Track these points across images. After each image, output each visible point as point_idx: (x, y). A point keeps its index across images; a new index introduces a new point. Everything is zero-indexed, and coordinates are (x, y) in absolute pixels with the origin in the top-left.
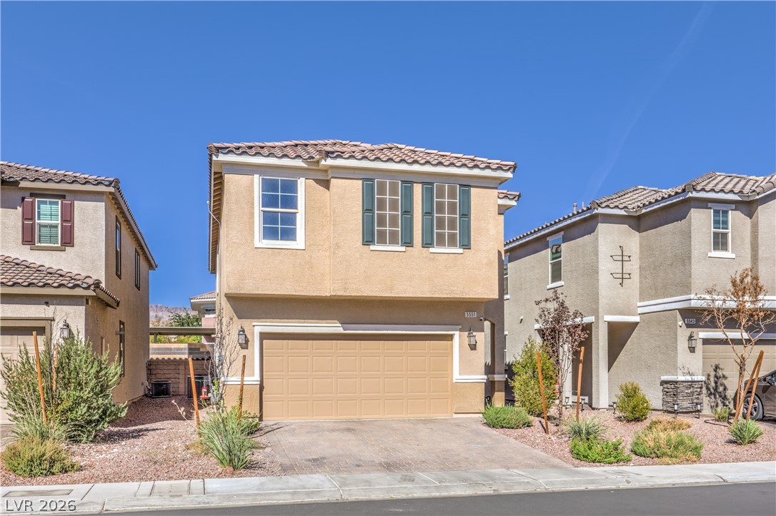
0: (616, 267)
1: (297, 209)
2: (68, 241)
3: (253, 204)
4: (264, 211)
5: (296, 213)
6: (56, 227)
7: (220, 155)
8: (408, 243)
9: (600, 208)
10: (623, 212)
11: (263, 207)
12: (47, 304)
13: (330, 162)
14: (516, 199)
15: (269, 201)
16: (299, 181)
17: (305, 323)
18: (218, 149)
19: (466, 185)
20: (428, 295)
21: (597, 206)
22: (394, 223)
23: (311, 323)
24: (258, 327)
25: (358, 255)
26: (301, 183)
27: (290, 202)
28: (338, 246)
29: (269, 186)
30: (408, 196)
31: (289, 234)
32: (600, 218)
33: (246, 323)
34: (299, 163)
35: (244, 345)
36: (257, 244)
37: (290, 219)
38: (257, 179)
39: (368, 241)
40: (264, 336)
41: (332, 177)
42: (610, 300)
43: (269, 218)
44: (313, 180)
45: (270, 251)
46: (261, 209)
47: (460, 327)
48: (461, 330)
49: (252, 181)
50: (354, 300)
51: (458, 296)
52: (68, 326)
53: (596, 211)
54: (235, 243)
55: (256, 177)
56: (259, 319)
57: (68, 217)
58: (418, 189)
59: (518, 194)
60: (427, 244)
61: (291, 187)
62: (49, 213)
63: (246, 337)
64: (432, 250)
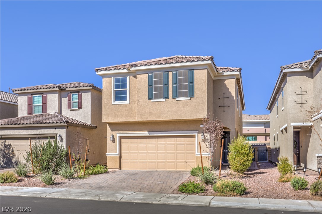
0: (298, 98)
1: (127, 88)
2: (80, 107)
3: (111, 88)
4: (116, 91)
5: (127, 90)
6: (77, 102)
7: (99, 72)
8: (167, 97)
9: (285, 69)
10: (300, 70)
11: (115, 89)
12: (56, 129)
13: (133, 69)
14: (238, 71)
15: (117, 86)
16: (127, 77)
17: (135, 132)
18: (97, 70)
19: (192, 70)
20: (175, 119)
21: (283, 69)
22: (160, 90)
23: (137, 132)
24: (118, 135)
25: (146, 104)
26: (128, 78)
27: (124, 86)
28: (139, 101)
29: (117, 81)
30: (167, 78)
31: (124, 98)
32: (288, 74)
33: (114, 133)
34: (125, 71)
35: (114, 141)
36: (113, 103)
37: (125, 92)
38: (113, 79)
39: (150, 98)
40: (121, 138)
41: (137, 74)
42: (294, 115)
43: (117, 93)
44: (133, 76)
45: (117, 106)
46: (114, 90)
47: (198, 131)
48: (198, 133)
49: (111, 80)
50: (153, 122)
51: (188, 118)
52: (61, 136)
53: (283, 71)
54: (106, 103)
55: (112, 78)
56: (119, 131)
57: (80, 99)
58: (171, 74)
59: (239, 68)
60: (174, 97)
61: (125, 80)
62: (75, 98)
63: (114, 138)
64: (177, 99)
